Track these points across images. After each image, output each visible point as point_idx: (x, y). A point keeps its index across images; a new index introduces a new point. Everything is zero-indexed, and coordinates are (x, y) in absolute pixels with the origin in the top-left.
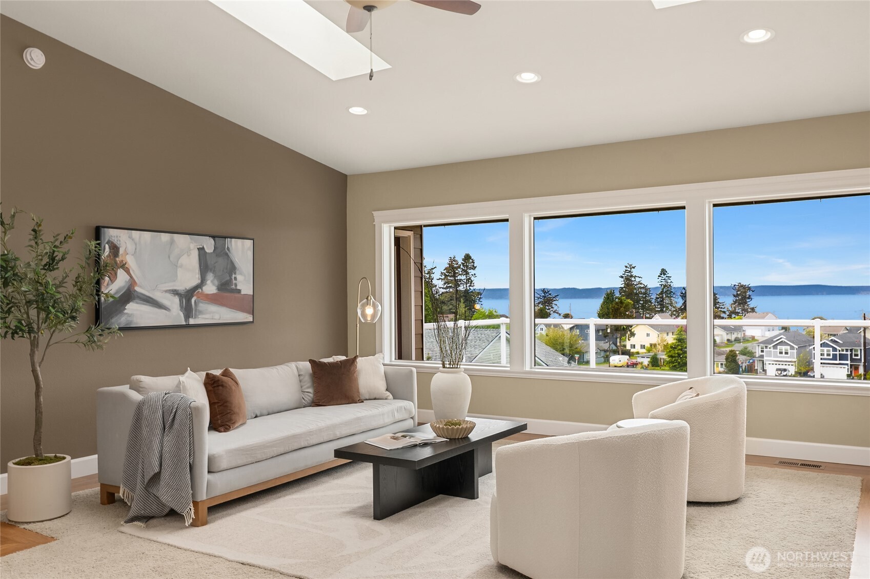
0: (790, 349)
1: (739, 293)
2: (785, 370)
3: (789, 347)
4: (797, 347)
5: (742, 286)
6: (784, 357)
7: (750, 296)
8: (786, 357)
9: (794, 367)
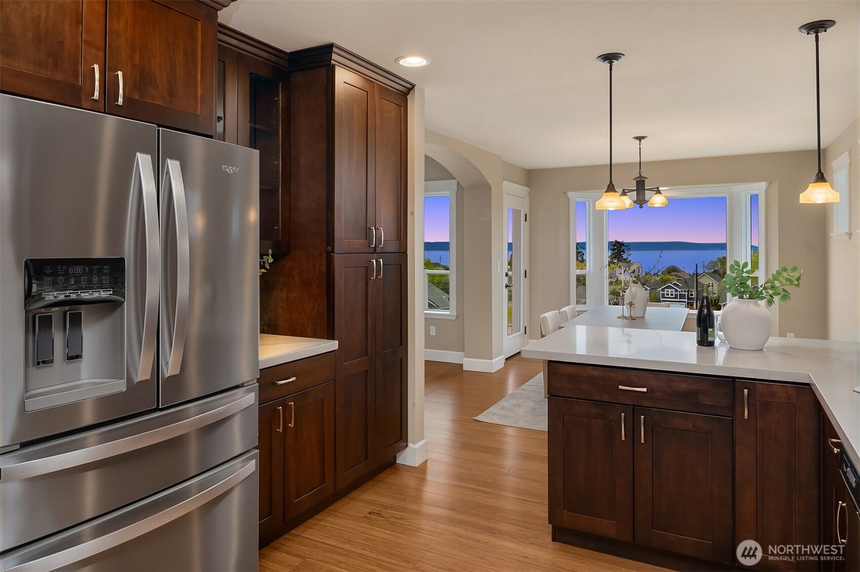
1: (615, 247)
5: (618, 242)
7: (623, 250)
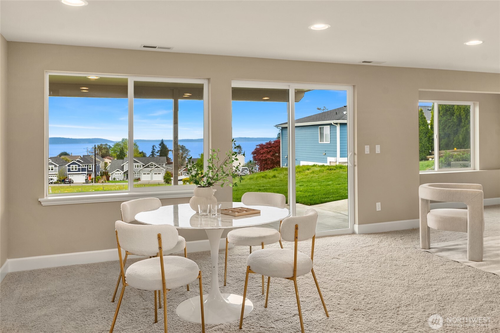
0: (55, 167)
2: (52, 179)
3: (54, 166)
4: (58, 166)
6: (50, 172)
8: (52, 172)
9: (56, 177)
